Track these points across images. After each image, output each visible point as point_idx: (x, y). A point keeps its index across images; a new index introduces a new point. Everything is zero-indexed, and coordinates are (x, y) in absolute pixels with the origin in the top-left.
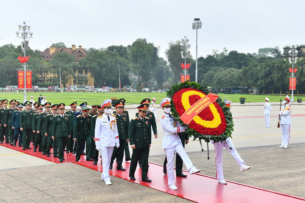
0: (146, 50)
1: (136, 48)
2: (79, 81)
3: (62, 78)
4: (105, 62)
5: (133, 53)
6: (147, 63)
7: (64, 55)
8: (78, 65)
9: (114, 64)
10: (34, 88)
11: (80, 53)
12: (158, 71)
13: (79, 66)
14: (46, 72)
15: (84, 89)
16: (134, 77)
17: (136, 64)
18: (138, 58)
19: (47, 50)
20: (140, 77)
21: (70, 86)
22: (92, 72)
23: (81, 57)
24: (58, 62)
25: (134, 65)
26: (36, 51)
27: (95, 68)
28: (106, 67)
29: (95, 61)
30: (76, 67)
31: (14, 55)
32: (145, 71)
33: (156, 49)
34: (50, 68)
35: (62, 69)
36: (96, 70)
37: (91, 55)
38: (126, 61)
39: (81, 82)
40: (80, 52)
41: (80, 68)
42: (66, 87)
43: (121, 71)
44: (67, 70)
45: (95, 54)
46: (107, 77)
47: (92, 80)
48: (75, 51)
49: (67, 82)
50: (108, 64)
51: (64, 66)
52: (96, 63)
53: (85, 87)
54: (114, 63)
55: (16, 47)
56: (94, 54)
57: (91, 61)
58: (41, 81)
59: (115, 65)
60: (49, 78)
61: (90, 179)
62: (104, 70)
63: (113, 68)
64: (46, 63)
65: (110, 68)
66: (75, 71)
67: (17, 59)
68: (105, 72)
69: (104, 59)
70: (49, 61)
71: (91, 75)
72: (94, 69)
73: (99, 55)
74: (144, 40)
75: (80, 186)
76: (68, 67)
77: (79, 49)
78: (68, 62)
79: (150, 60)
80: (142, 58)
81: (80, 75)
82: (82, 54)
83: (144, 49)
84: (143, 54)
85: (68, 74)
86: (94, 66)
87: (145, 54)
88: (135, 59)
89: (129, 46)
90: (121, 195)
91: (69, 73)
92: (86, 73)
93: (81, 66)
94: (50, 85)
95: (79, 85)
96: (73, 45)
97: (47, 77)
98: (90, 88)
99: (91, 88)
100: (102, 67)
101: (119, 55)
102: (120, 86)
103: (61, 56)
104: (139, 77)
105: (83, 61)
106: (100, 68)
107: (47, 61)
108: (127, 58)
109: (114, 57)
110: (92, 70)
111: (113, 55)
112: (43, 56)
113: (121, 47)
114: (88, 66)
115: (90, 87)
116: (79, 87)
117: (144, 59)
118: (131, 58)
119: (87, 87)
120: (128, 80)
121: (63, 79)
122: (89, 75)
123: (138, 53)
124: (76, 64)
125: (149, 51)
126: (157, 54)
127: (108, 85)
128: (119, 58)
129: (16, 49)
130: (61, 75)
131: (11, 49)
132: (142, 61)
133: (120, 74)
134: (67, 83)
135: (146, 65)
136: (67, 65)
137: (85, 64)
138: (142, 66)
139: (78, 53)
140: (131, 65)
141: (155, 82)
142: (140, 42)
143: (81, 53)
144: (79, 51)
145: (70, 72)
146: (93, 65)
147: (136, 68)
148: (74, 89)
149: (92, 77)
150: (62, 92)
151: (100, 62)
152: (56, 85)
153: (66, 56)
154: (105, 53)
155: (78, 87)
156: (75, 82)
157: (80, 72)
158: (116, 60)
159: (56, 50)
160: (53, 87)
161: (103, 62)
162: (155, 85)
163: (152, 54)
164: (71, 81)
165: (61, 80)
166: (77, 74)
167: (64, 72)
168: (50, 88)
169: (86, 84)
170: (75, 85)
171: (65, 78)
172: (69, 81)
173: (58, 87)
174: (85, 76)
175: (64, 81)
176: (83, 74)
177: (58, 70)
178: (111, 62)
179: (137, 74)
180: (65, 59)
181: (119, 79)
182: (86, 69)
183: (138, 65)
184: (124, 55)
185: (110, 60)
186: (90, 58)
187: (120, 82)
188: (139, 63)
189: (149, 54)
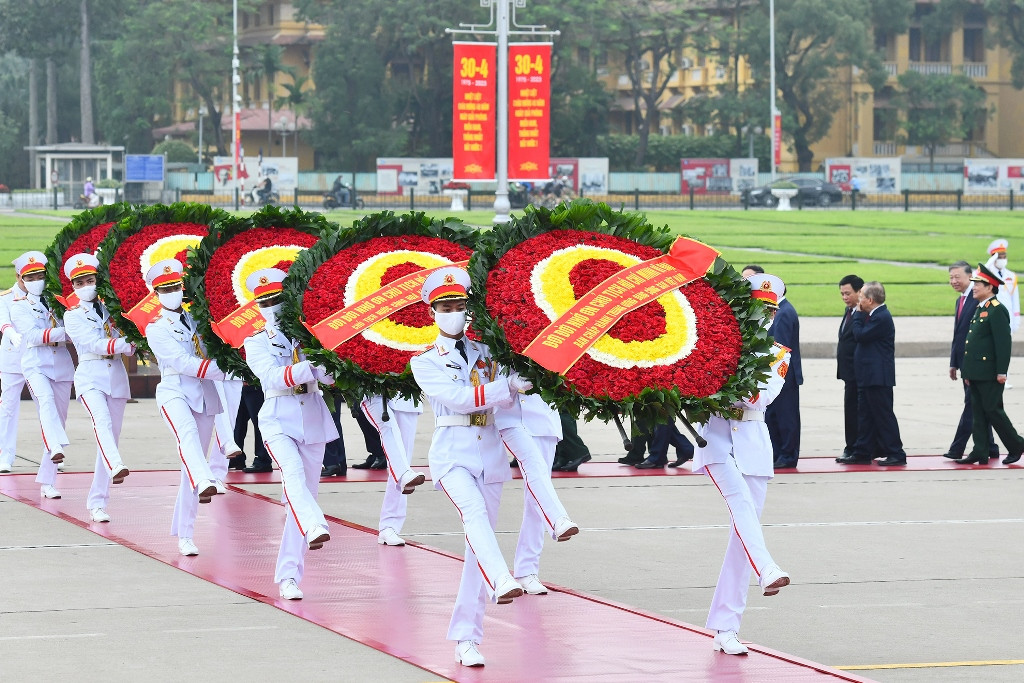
2: (914, 115)
3: (788, 95)
10: (574, 174)
14: (666, 46)
15: (954, 181)
21: (846, 161)
30: (890, 5)
34: (693, 14)
35: (785, 27)
41: (923, 9)
42: (814, 167)
44: (820, 28)
49: (825, 123)
53: (962, 170)
58: (630, 119)
60: (689, 94)
66: (885, 38)
71: (1015, 70)
76: (831, 6)
81: (924, 69)
85: (830, 61)
91: (840, 56)
92: (974, 49)
94: (700, 151)
95: (913, 152)
97: (675, 91)
98: (1003, 174)
99: (1013, 172)
115: (1003, 165)
116: (919, 168)
119: (976, 166)
121: (790, 102)
122: (996, 65)
130: (780, 67)
134: (821, 132)
145: (851, 45)
148: (881, 182)
149: (1019, 85)
150: (784, 205)
152: (738, 150)
155: (906, 168)
156: (882, 129)
157: (928, 44)
160: (721, 171)
164: (852, 119)
165: (775, 112)
166: (900, 63)
167: (804, 44)
168: (691, 175)
169: (974, 139)
170: (884, 147)
171: (811, 95)
172: (837, 119)
173: (752, 163)
174: (963, 80)
175: (803, 119)
176: (947, 59)
177: (754, 34)
182: (976, 16)
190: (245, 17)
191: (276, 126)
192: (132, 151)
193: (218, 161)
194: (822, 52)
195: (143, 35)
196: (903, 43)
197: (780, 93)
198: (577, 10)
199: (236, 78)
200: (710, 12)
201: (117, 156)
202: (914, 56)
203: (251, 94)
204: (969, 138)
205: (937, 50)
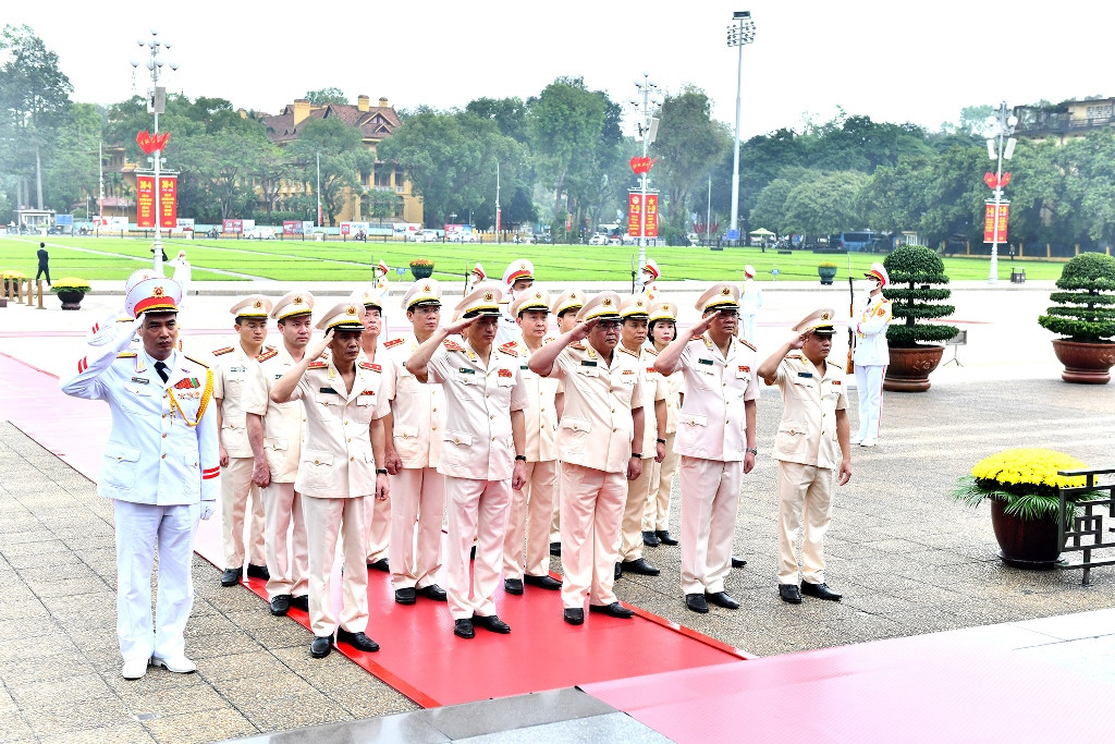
0: (582, 114)
1: (551, 105)
2: (376, 205)
3: (326, 197)
4: (452, 149)
5: (542, 120)
6: (582, 154)
7: (330, 126)
8: (372, 159)
9: (480, 156)
10: (241, 226)
11: (381, 121)
13: (377, 161)
14: (275, 179)
15: (389, 231)
16: (545, 200)
17: (551, 157)
18: (556, 138)
19: (288, 112)
20: (563, 197)
21: (348, 223)
22: (414, 179)
23: (384, 134)
24: (312, 149)
25: (545, 159)
26: (252, 115)
27: (425, 168)
28: (456, 165)
29: (422, 147)
30: (366, 163)
31: (185, 125)
32: (578, 179)
33: (616, 109)
34: (287, 165)
35: (323, 171)
36: (428, 173)
37: (411, 128)
38: (518, 146)
39: (381, 210)
40: (380, 118)
41: (377, 166)
42: (336, 225)
43: (505, 178)
44: (339, 173)
45: (423, 123)
46: (459, 197)
47: (415, 205)
48: (367, 113)
49: (340, 208)
50: (462, 155)
51: (331, 159)
52: (427, 152)
53: (393, 227)
54: (481, 152)
55: (193, 102)
56: (419, 126)
57: (410, 145)
58: (267, 205)
59: (485, 159)
60: (291, 196)
62: (451, 173)
63: (477, 167)
64: (277, 152)
65: (470, 168)
66: (365, 177)
67: (193, 138)
68: (454, 181)
69: (450, 141)
70: (286, 144)
71: (413, 190)
72: (421, 169)
73: (436, 126)
74: (576, 81)
76: (341, 163)
77: (380, 108)
78: (343, 148)
79: (592, 144)
80: (567, 139)
81: (380, 188)
82: (389, 123)
83: (574, 110)
84: (571, 124)
85: (341, 185)
86: (419, 162)
87: (579, 124)
88: (546, 139)
89: (531, 100)
91: (345, 183)
92: (399, 181)
93: (383, 162)
94: (292, 218)
95: (376, 220)
96: (360, 97)
97: (285, 194)
98: (408, 229)
99: (411, 228)
100: (443, 163)
101: (497, 129)
102: (498, 225)
103: (321, 131)
104: (559, 196)
105: (389, 145)
106: (440, 169)
107: (281, 145)
108: (521, 138)
109: (483, 131)
110: (416, 171)
111: (479, 128)
112: (271, 129)
113: (508, 105)
114: (401, 161)
115: (408, 226)
116: (377, 226)
117: (575, 140)
118: (535, 138)
119: (397, 226)
120: (529, 206)
121: (327, 201)
122: (408, 185)
123: (557, 121)
124: (367, 154)
125: (589, 114)
126: (620, 125)
127: (462, 220)
128: (496, 136)
129: (193, 109)
130: (322, 187)
131: (177, 107)
132: (567, 146)
133: (499, 187)
134: (338, 213)
135: (581, 158)
136: (341, 157)
137: (394, 155)
138: (567, 163)
139: (375, 121)
140: (531, 158)
141: (619, 212)
142: (564, 87)
143: (383, 118)
144: (379, 116)
145: (349, 179)
146: (416, 157)
147: (549, 168)
149: (414, 195)
150: (319, 239)
151: (438, 149)
152: (307, 219)
153: (337, 131)
154: (453, 122)
155: (371, 226)
156: (364, 211)
157: (382, 179)
158: (488, 144)
159: (312, 111)
160: (299, 226)
161: (447, 150)
163: (599, 124)
164: (352, 207)
165: (320, 204)
166: (371, 186)
167: (332, 177)
168: (287, 227)
169: (399, 214)
170: (364, 218)
171: (335, 198)
172: (345, 207)
173: (311, 223)
174: (393, 193)
175: (331, 206)
176: (389, 185)
177: (311, 174)
178: (472, 150)
179: (554, 189)
180: (335, 139)
181: (497, 202)
182: (398, 168)
183: (557, 159)
184: (516, 127)
185: (470, 142)
186: (409, 136)
187: (498, 210)
188: (560, 153)
189: (590, 126)
190: (105, 162)
191: (120, 205)
192: (58, 213)
193: (95, 218)
194: (338, 181)
195: (62, 167)
196: (372, 177)
197: (322, 196)
198: (240, 162)
199: (102, 186)
200: (294, 165)
201: (52, 215)
202: (376, 183)
203: (109, 191)
204: (397, 214)
205: (384, 180)
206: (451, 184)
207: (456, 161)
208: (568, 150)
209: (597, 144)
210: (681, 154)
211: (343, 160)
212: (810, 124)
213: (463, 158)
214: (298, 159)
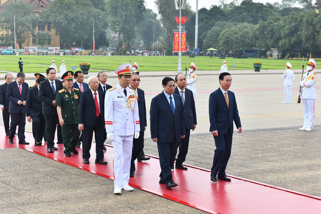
2: (39, 40)
4: (74, 15)
5: (112, 2)
6: (130, 16)
7: (19, 5)
8: (38, 19)
9: (86, 18)
12: (144, 28)
13: (40, 20)
15: (46, 51)
16: (112, 35)
17: (116, 18)
18: (118, 10)
20: (122, 35)
21: (28, 47)
22: (57, 28)
23: (43, 8)
24: (12, 15)
25: (113, 19)
27: (62, 23)
28: (75, 22)
29: (60, 14)
30: (35, 21)
32: (128, 27)
35: (17, 24)
36: (63, 25)
37: (55, 5)
38: (102, 13)
39: (42, 41)
41: (40, 22)
42: (22, 48)
43: (96, 27)
44: (23, 25)
46: (77, 35)
47: (57, 39)
49: (24, 41)
50: (78, 17)
51: (20, 19)
52: (62, 16)
53: (48, 49)
54: (86, 16)
56: (59, 4)
57: (55, 13)
59: (88, 19)
61: (41, 170)
62: (73, 25)
63: (85, 22)
65: (81, 23)
66: (34, 27)
68: (74, 28)
69: (72, 11)
71: (56, 32)
72: (60, 23)
73: (66, 5)
75: (27, 179)
76: (25, 21)
78: (25, 14)
79: (134, 12)
80: (123, 10)
81: (41, 32)
82: (44, 3)
84: (124, 4)
85: (24, 30)
86: (59, 20)
87: (128, 4)
88: (114, 10)
90: (79, 191)
91: (26, 30)
92: (49, 29)
93: (43, 20)
95: (39, 46)
98: (54, 50)
99: (56, 49)
100: (70, 21)
101: (92, 6)
102: (94, 47)
103: (15, 7)
104: (119, 35)
105: (45, 13)
106: (68, 23)
108: (103, 10)
109: (86, 7)
110: (57, 25)
114: (51, 20)
115: (54, 48)
116: (40, 48)
117: (126, 11)
118: (109, 10)
119: (50, 48)
120: (105, 39)
121: (18, 37)
122: (53, 32)
123: (118, 2)
124: (36, 17)
126: (144, 4)
127: (78, 45)
128: (93, 9)
130: (16, 31)
132: (123, 13)
133: (94, 31)
134: (23, 43)
135: (129, 18)
136: (24, 18)
137: (48, 17)
138: (123, 20)
139: (38, 3)
140: (110, 19)
141: (142, 42)
143: (42, 2)
144: (40, 0)
145: (28, 28)
146: (58, 18)
147: (115, 23)
148: (34, 51)
149: (57, 35)
150: (17, 55)
151: (67, 15)
152: (9, 45)
153: (22, 7)
155: (38, 48)
156: (34, 42)
157: (42, 28)
158: (89, 12)
160: (6, 48)
161: (71, 15)
162: (141, 45)
163: (136, 4)
164: (29, 40)
165: (15, 39)
166: (36, 31)
167: (20, 27)
169: (49, 43)
170: (34, 45)
171: (22, 36)
172: (26, 40)
173: (12, 47)
174: (47, 34)
175: (20, 40)
176: (45, 30)
177: (11, 26)
178: (82, 15)
179: (117, 31)
180: (21, 10)
181: (93, 37)
182: (49, 23)
183: (119, 19)
184: (99, 5)
185: (81, 12)
186: (54, 9)
187: (94, 41)
188: (120, 16)
189: (133, 4)
194: (23, 29)
197: (16, 36)
200: (4, 22)
202: (39, 30)
204: (49, 44)
205: (43, 29)
206: (73, 30)
207: (75, 20)
208: (123, 15)
209: (135, 12)
210: (171, 16)
211: (25, 19)
212: (223, 3)
213: (79, 19)
214: (5, 19)
